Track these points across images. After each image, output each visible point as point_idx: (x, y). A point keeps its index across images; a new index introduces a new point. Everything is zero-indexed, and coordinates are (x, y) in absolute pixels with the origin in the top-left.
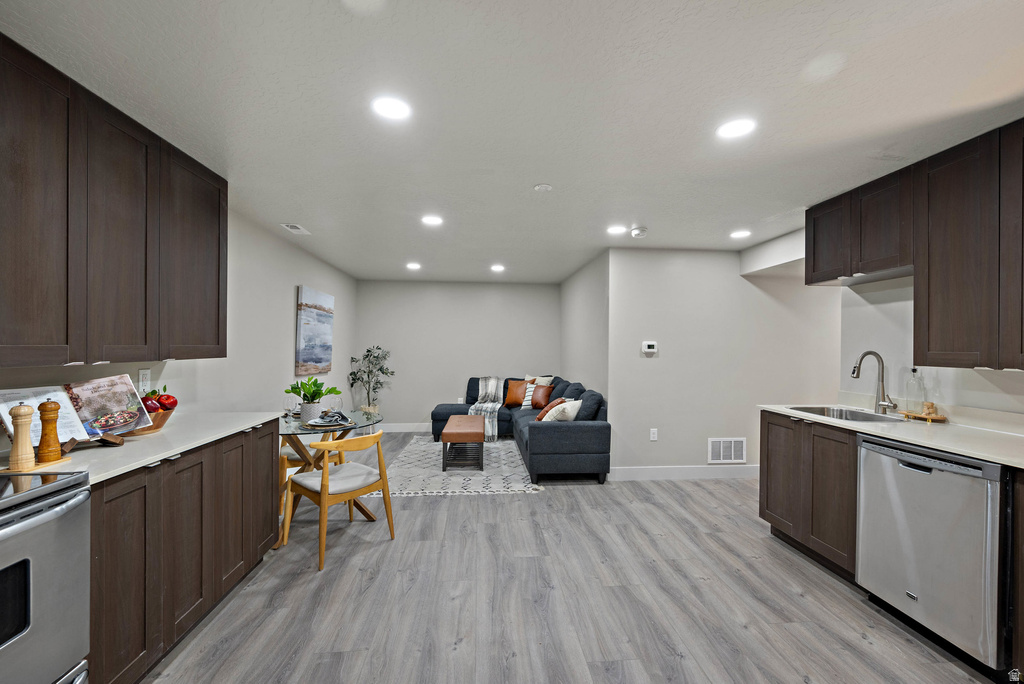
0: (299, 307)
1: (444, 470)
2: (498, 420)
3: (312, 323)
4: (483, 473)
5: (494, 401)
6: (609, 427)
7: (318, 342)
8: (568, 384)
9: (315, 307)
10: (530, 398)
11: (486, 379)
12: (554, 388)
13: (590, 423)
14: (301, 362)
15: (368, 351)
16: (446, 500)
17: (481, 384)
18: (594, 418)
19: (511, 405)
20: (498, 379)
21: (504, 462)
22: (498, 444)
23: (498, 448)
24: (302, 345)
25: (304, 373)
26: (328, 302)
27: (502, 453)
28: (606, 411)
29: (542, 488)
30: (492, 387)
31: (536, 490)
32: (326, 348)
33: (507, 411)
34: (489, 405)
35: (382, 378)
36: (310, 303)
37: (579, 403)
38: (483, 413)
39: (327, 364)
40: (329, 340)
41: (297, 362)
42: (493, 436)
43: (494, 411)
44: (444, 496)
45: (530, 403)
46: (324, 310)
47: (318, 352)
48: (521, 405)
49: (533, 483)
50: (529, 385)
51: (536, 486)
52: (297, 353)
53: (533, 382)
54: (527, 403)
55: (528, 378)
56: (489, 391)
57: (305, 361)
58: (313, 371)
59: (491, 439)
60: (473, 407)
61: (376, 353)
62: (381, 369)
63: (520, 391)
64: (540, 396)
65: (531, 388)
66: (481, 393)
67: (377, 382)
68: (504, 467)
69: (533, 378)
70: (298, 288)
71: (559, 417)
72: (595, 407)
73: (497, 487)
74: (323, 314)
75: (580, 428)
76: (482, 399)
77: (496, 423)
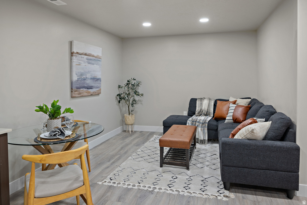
0: (72, 54)
1: (161, 166)
2: (208, 129)
3: (83, 64)
4: (189, 172)
5: (207, 115)
6: (298, 149)
7: (89, 76)
8: (262, 105)
9: (86, 54)
10: (232, 114)
11: (201, 99)
12: (250, 108)
13: (279, 143)
14: (74, 89)
15: (128, 81)
16: (152, 196)
17: (198, 102)
18: (282, 139)
19: (219, 119)
20: (210, 99)
21: (207, 163)
22: (208, 147)
23: (206, 150)
24: (75, 78)
25: (77, 95)
26: (97, 51)
27: (209, 154)
28: (295, 134)
29: (232, 195)
30: (205, 105)
31: (227, 197)
32: (97, 80)
33: (215, 123)
34: (202, 118)
35: (137, 98)
36: (80, 52)
37: (269, 124)
38: (197, 124)
39: (97, 89)
40: (99, 75)
41: (72, 89)
42: (204, 140)
43: (205, 123)
44: (152, 192)
45: (231, 118)
46: (93, 56)
47: (89, 82)
48: (225, 119)
49: (225, 188)
50: (231, 105)
51: (227, 193)
52: (72, 83)
53: (234, 103)
54: (229, 118)
55: (232, 99)
56: (203, 108)
57: (78, 88)
58: (85, 94)
59: (203, 142)
60: (190, 119)
61: (133, 82)
62: (136, 92)
63: (225, 108)
64: (239, 114)
65: (233, 107)
66: (198, 109)
67: (134, 100)
68: (206, 169)
69: (234, 99)
70: (71, 42)
71: (249, 136)
72: (284, 129)
73: (195, 189)
74: (92, 59)
75: (269, 148)
76: (198, 113)
77: (206, 131)
